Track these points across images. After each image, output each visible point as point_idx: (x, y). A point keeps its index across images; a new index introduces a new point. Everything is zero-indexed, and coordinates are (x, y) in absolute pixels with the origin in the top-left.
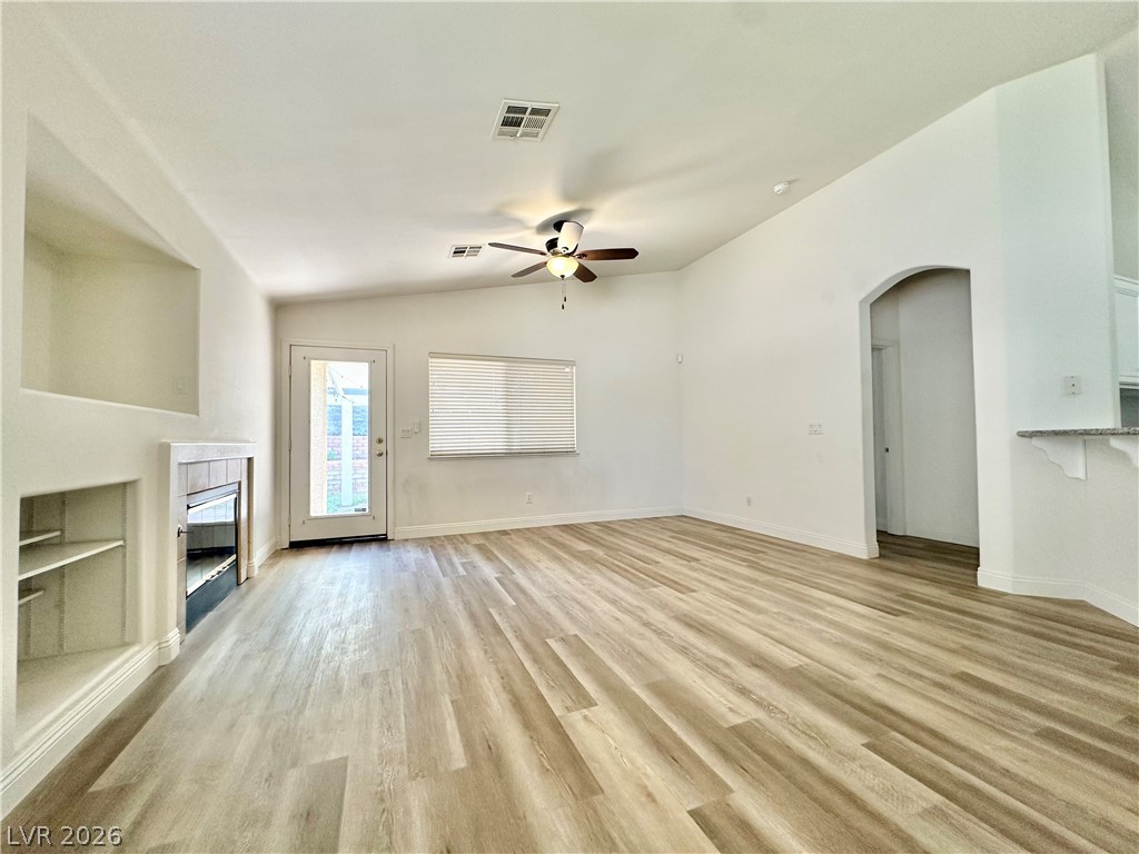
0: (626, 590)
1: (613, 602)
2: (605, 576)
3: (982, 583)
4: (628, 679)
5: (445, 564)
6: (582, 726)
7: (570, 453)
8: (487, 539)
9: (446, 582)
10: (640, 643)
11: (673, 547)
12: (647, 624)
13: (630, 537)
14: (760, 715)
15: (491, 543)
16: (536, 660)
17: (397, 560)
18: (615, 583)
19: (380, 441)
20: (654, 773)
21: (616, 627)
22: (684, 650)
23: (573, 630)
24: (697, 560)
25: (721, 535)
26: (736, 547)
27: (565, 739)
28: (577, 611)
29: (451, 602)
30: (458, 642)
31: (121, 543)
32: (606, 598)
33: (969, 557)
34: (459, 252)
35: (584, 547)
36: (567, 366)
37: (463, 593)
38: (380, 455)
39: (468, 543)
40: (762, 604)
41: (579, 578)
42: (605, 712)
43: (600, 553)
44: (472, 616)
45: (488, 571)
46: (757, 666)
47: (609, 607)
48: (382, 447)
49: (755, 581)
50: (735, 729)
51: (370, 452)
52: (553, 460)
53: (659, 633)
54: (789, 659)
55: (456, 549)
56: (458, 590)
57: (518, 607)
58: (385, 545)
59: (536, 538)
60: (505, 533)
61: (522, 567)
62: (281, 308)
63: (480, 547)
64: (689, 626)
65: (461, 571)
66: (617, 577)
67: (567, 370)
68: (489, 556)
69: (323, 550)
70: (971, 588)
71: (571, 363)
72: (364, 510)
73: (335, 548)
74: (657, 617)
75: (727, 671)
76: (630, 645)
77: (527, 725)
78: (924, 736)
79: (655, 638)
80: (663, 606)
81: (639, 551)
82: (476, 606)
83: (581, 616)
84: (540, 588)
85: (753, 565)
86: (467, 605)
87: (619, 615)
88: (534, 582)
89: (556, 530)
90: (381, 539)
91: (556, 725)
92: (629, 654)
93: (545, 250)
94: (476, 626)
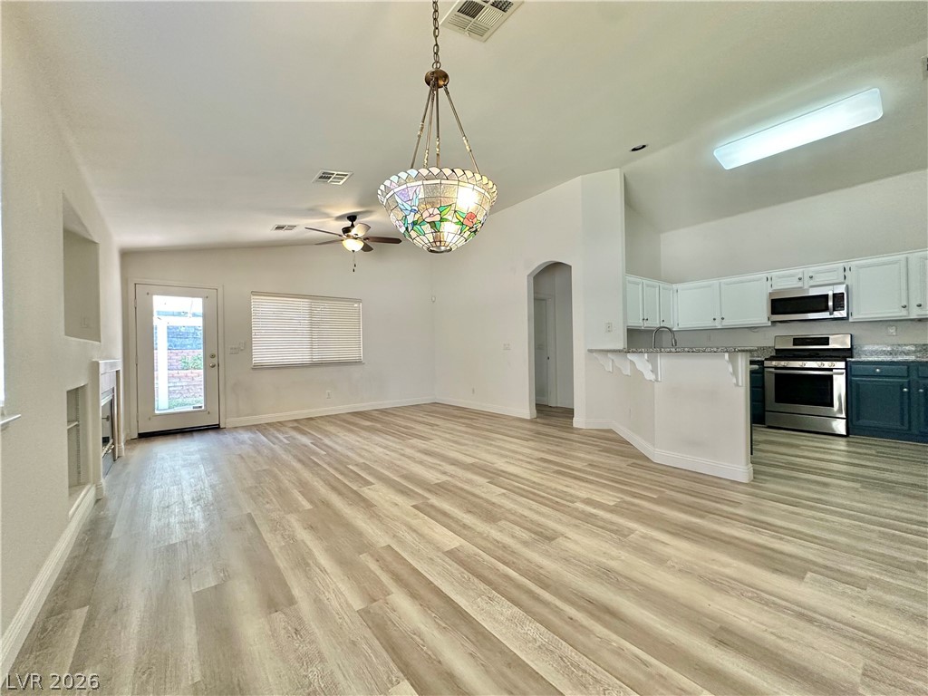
0: (394, 442)
1: (385, 448)
2: (382, 437)
3: (575, 425)
4: (391, 475)
5: (273, 439)
6: (367, 491)
7: (357, 363)
8: (299, 423)
9: (276, 447)
10: (399, 463)
11: (425, 420)
12: (403, 455)
13: (399, 416)
14: (449, 479)
15: (300, 425)
16: (342, 473)
17: (234, 438)
18: (387, 440)
19: (213, 356)
20: (399, 499)
21: (387, 458)
22: (421, 463)
23: (362, 461)
24: (437, 425)
25: (456, 412)
26: (462, 417)
27: (360, 496)
28: (364, 453)
29: (284, 456)
30: (294, 471)
31: (76, 423)
32: (380, 446)
33: (569, 413)
34: (279, 228)
35: (368, 423)
36: (356, 302)
37: (290, 452)
38: (213, 366)
39: (286, 426)
40: (466, 442)
41: (364, 438)
42: (378, 485)
43: (379, 426)
44: (300, 461)
45: (305, 440)
46: (454, 464)
47: (382, 450)
48: (215, 361)
49: (466, 433)
50: (436, 484)
51: (205, 365)
52: (345, 368)
53: (409, 457)
54: (469, 460)
55: (278, 430)
56: (286, 450)
57: (328, 454)
58: (221, 432)
59: (333, 420)
60: (311, 419)
61: (326, 436)
62: (127, 255)
63: (295, 428)
64: (426, 454)
65: (285, 441)
66: (388, 437)
67: (356, 305)
68: (304, 433)
69: (169, 438)
70: (570, 428)
71: (359, 301)
72: (201, 407)
73: (178, 436)
74: (408, 451)
75: (440, 468)
76: (392, 463)
77: (340, 493)
78: (512, 477)
79: (407, 459)
80: (413, 447)
81: (403, 423)
82: (302, 457)
83: (366, 454)
84: (340, 445)
85: (468, 426)
86: (295, 457)
87: (388, 453)
88: (337, 443)
89: (348, 416)
90: (216, 428)
91: (355, 492)
92: (391, 466)
93: (342, 233)
94: (304, 464)
